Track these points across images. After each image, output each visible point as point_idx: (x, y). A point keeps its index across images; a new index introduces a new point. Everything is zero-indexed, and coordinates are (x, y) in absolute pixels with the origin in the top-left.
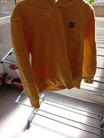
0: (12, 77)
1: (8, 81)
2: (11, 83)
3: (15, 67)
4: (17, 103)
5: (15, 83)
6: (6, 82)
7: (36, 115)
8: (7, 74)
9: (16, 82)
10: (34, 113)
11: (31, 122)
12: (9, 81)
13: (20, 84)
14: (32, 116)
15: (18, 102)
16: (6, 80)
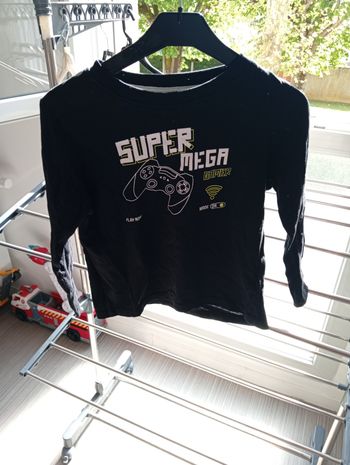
0: (34, 287)
1: (19, 299)
2: (28, 308)
4: (26, 374)
5: (40, 308)
6: (14, 303)
7: (95, 420)
8: (20, 275)
9: (43, 305)
10: (87, 416)
11: (75, 445)
12: (22, 298)
13: (56, 313)
14: (81, 424)
15: (29, 372)
16: (14, 295)
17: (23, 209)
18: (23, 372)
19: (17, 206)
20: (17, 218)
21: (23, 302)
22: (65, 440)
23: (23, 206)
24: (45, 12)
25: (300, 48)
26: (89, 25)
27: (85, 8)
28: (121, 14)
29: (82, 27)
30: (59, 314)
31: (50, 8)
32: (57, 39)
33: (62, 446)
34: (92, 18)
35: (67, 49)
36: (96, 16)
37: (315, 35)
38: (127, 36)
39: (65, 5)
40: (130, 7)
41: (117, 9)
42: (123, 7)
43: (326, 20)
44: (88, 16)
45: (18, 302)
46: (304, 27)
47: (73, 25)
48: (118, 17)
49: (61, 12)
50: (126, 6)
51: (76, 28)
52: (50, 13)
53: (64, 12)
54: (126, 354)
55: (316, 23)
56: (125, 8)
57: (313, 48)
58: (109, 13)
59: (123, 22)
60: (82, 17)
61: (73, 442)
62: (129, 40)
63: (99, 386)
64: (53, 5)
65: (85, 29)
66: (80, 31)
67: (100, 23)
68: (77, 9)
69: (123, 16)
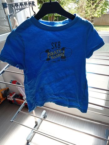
0: (14, 93)
2: (13, 100)
3: (16, 83)
5: (16, 99)
6: (8, 98)
7: (36, 133)
8: (9, 90)
10: (34, 132)
11: (31, 141)
12: (10, 97)
13: (21, 100)
14: (32, 135)
15: (13, 121)
16: (8, 96)
17: (5, 70)
18: (11, 121)
19: (4, 69)
20: (4, 73)
21: (11, 98)
22: (27, 140)
23: (5, 69)
24: (6, 7)
25: (91, 9)
26: (21, 10)
27: (19, 4)
28: (31, 5)
29: (19, 10)
30: (22, 101)
31: (7, 5)
32: (11, 15)
33: (27, 142)
35: (15, 18)
36: (23, 6)
37: (95, 4)
38: (34, 12)
39: (13, 4)
40: (34, 2)
41: (30, 3)
42: (31, 2)
44: (20, 7)
45: (9, 98)
46: (92, 2)
47: (16, 10)
49: (11, 6)
50: (32, 2)
51: (17, 11)
52: (8, 7)
53: (12, 6)
54: (44, 111)
57: (95, 9)
58: (27, 5)
59: (32, 7)
60: (18, 7)
61: (30, 141)
62: (35, 13)
63: (36, 123)
64: (8, 4)
65: (20, 11)
66: (18, 12)
67: (25, 8)
68: (17, 5)
69: (32, 5)
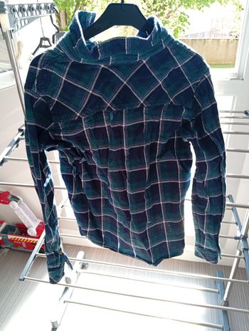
0: (2, 221)
2: (1, 239)
3: (9, 197)
4: (24, 279)
5: (10, 237)
9: (12, 234)
10: (64, 302)
13: (23, 238)
18: (21, 278)
19: (2, 156)
22: (53, 323)
23: (6, 155)
24: (3, 11)
26: (30, 20)
27: (26, 7)
29: (26, 21)
30: (26, 238)
31: (6, 7)
33: (51, 327)
34: (32, 14)
36: (34, 13)
38: (55, 26)
39: (14, 5)
41: (46, 7)
42: (49, 5)
43: (167, 8)
44: (29, 13)
47: (20, 20)
48: (47, 13)
49: (12, 11)
51: (23, 22)
52: (7, 12)
53: (14, 11)
55: (162, 10)
56: (51, 5)
59: (51, 16)
60: (25, 14)
63: (67, 280)
64: (8, 6)
65: (29, 23)
66: (25, 24)
67: (38, 18)
68: (22, 9)
69: (50, 12)
